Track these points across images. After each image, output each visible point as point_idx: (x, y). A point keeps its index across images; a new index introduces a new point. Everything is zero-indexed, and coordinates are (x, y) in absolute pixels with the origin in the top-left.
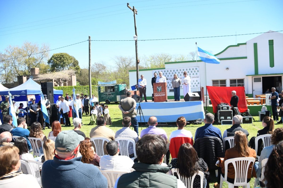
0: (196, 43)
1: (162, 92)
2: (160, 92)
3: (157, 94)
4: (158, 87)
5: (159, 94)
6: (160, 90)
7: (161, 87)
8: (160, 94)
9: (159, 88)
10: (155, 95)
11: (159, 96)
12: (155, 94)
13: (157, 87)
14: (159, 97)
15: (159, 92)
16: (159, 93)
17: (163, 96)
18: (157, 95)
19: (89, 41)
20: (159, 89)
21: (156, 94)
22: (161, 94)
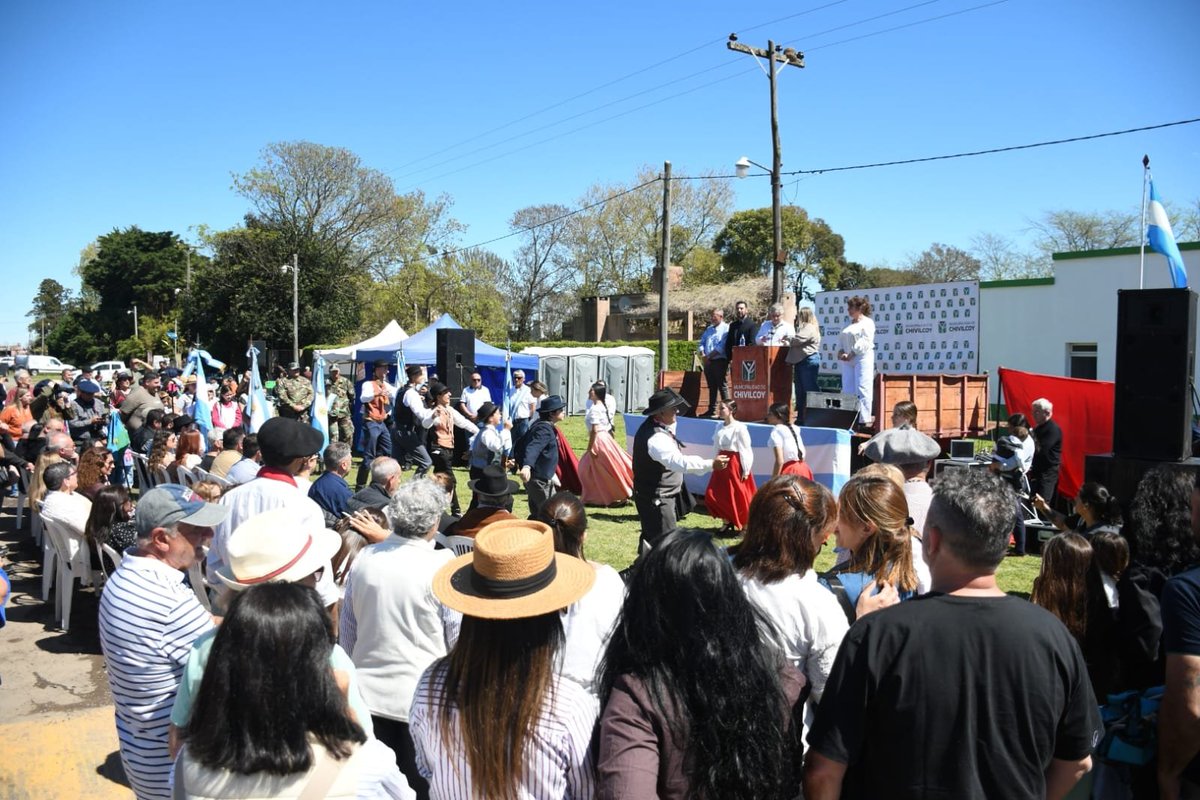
0: (1146, 161)
1: (757, 383)
2: (751, 384)
3: (740, 390)
4: (746, 363)
5: (745, 391)
6: (751, 374)
7: (754, 362)
8: (749, 390)
9: (746, 368)
11: (745, 397)
13: (741, 362)
14: (747, 400)
15: (746, 383)
16: (749, 387)
17: (757, 400)
18: (740, 395)
19: (666, 180)
20: (749, 372)
21: (737, 390)
22: (753, 391)
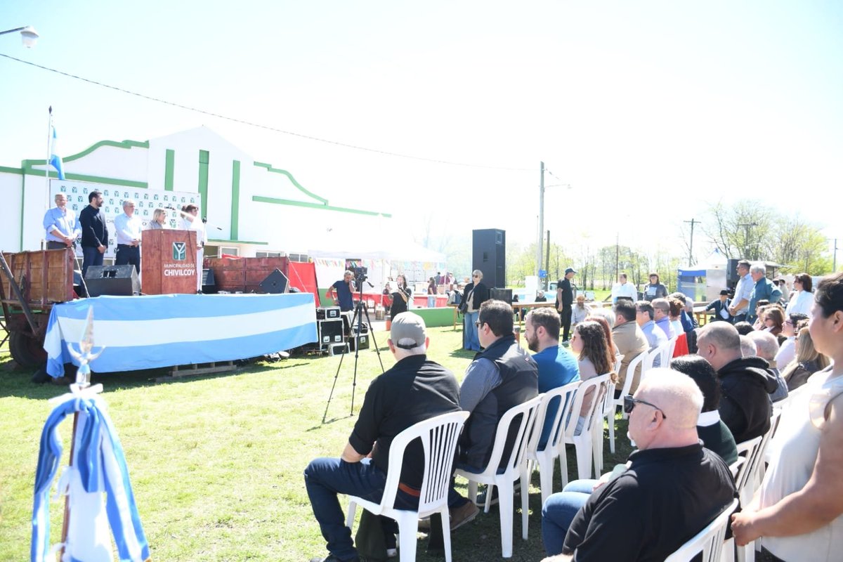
0: (50, 110)
1: (187, 262)
2: (182, 262)
3: (171, 269)
4: (177, 244)
5: (177, 269)
6: (181, 254)
7: (185, 244)
8: (180, 268)
9: (179, 248)
10: (167, 273)
11: (177, 274)
12: (166, 269)
13: (174, 244)
14: (179, 278)
15: (177, 262)
16: (180, 266)
17: (187, 277)
18: (172, 273)
20: (179, 252)
21: (168, 269)
22: (183, 269)
